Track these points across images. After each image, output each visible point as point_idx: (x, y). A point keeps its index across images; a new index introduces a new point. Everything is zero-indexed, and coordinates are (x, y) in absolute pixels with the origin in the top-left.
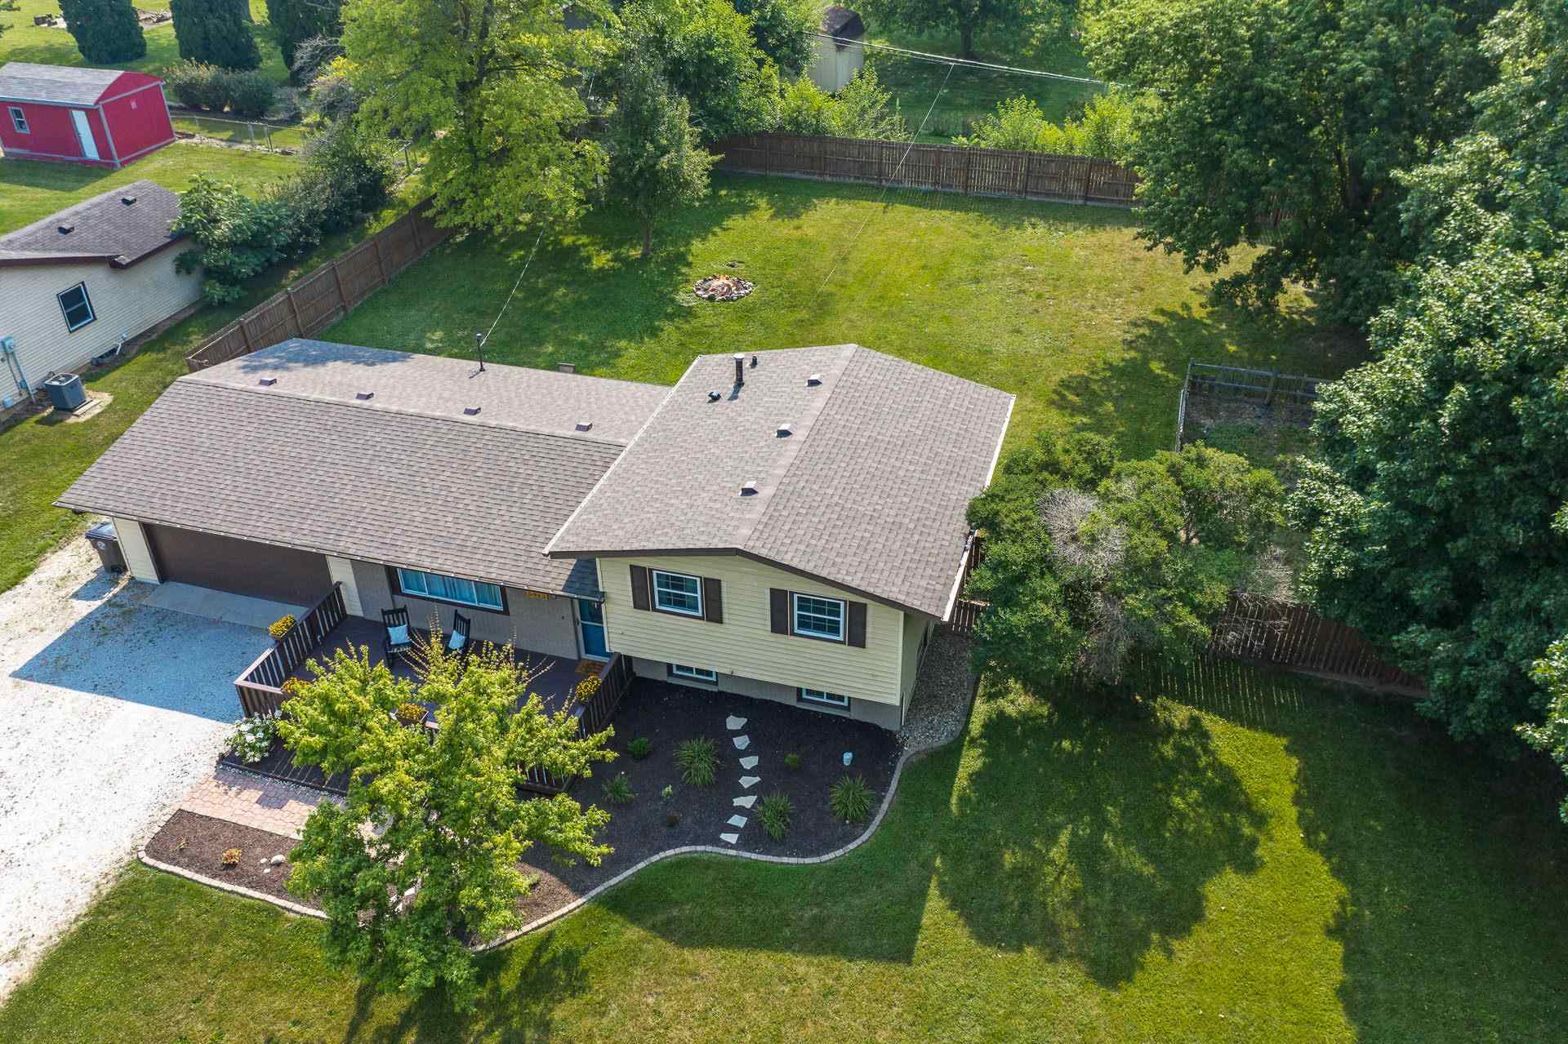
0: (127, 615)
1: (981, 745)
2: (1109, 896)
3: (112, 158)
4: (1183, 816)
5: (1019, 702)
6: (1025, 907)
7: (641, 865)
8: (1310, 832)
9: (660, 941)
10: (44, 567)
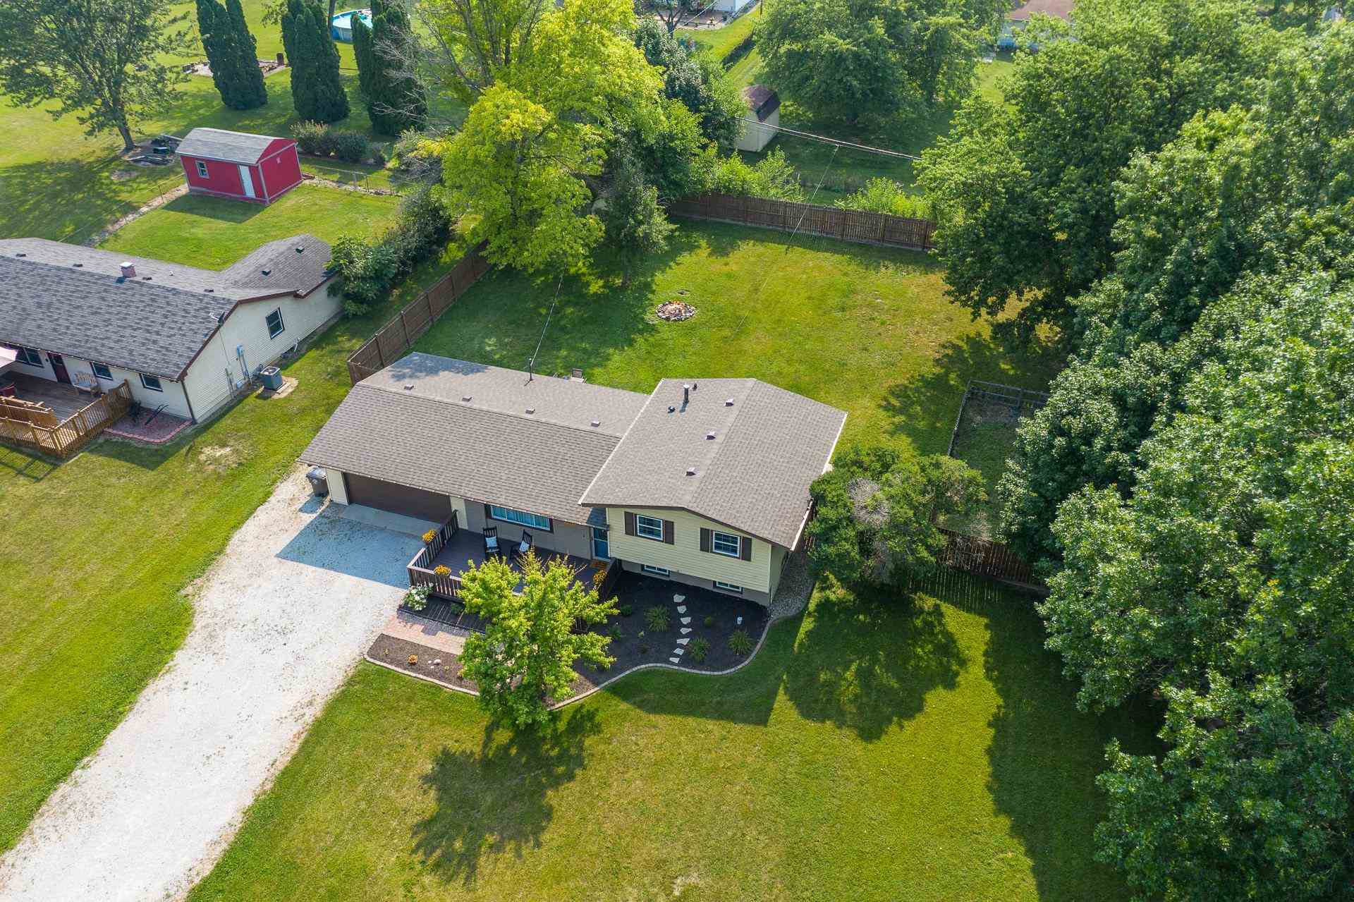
0: (333, 523)
1: (814, 616)
2: (874, 697)
3: (263, 196)
4: (920, 658)
5: (838, 593)
6: (829, 701)
7: (628, 672)
8: (988, 670)
9: (638, 710)
10: (278, 491)
